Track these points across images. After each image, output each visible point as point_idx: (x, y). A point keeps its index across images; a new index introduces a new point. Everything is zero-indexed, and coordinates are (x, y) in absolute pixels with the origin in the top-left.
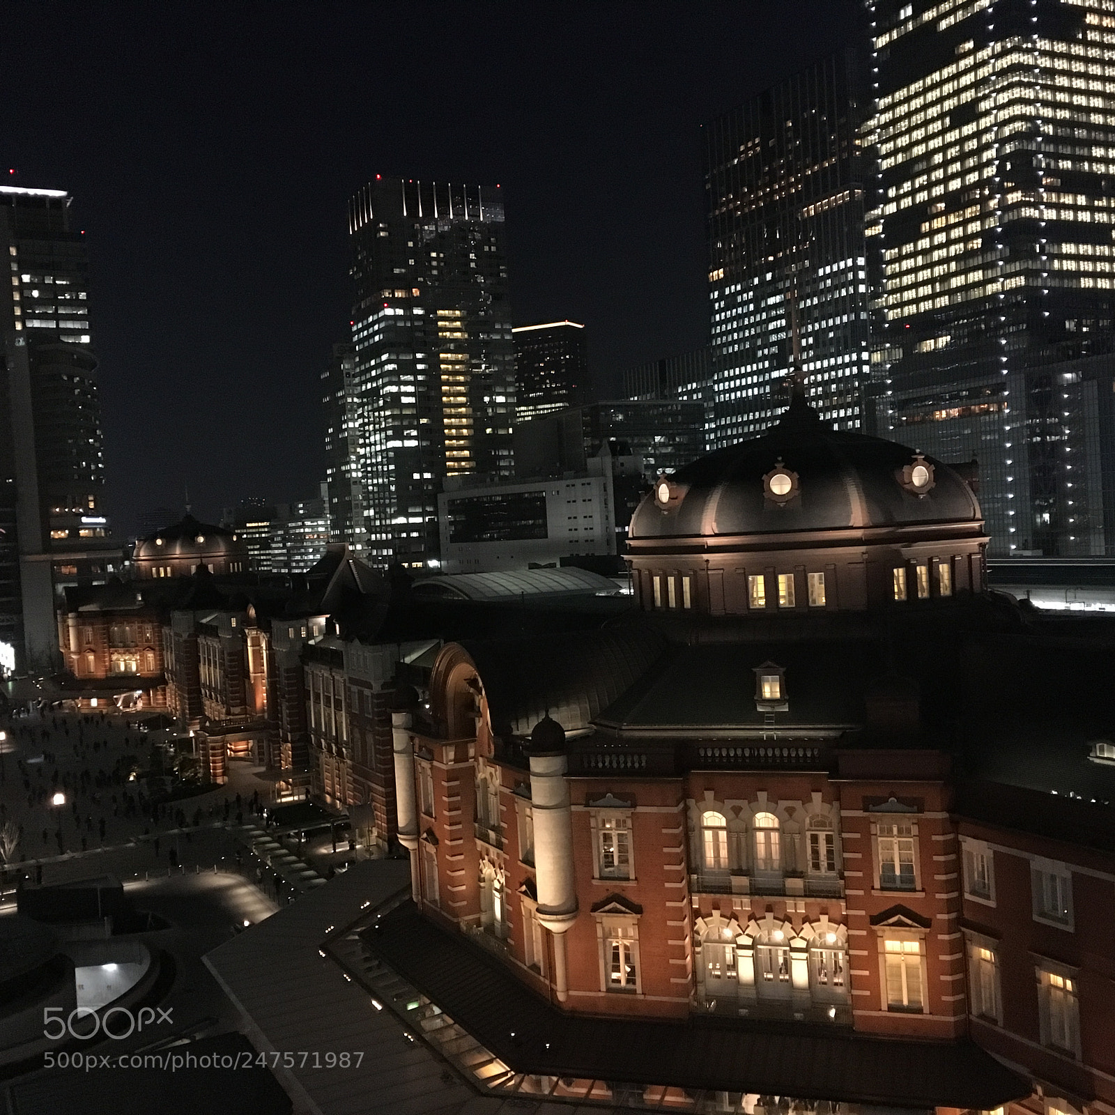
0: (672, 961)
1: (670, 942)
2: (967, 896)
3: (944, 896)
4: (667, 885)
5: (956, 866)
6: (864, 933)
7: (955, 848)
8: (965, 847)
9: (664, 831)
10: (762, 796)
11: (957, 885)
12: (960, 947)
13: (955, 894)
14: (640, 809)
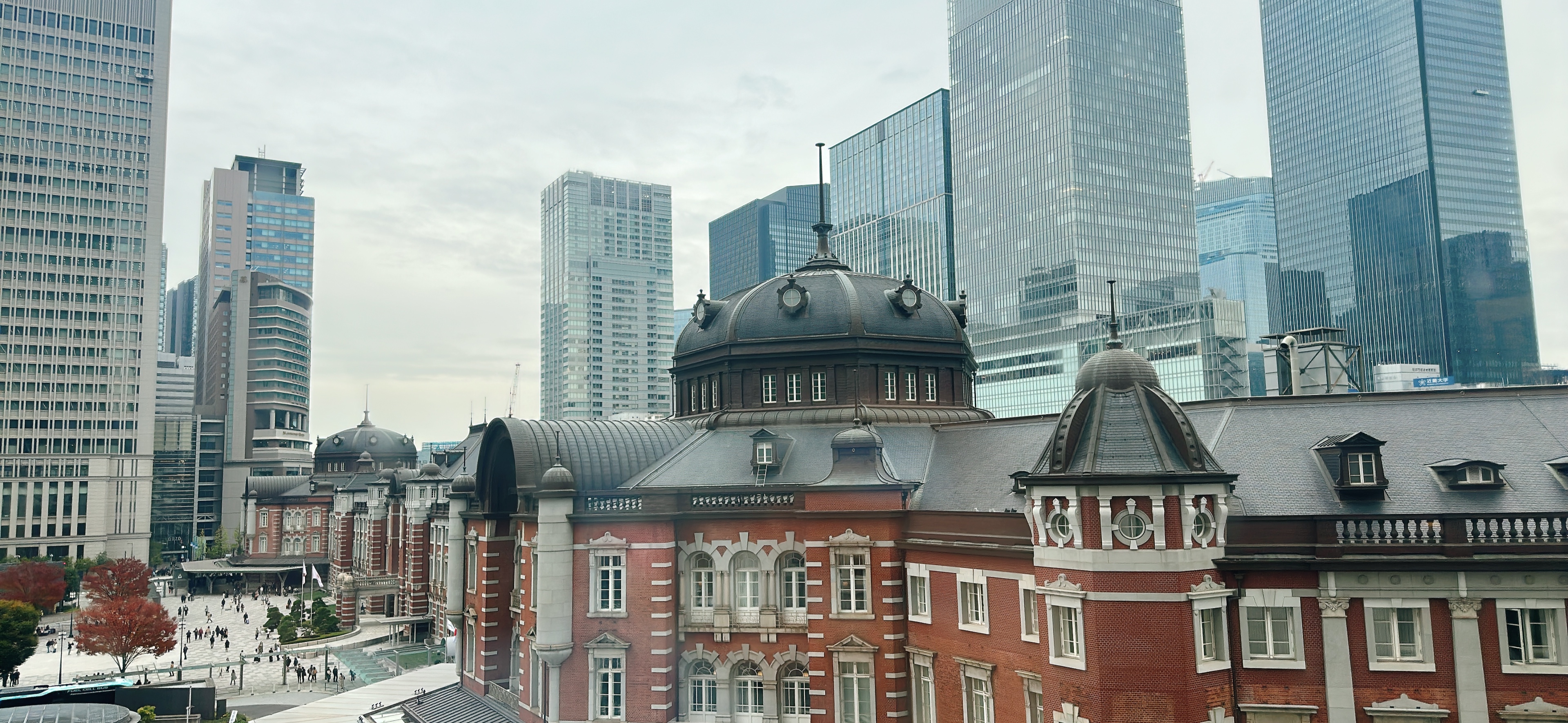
0: (654, 688)
1: (654, 670)
2: (911, 618)
3: (890, 618)
4: (654, 616)
5: (901, 591)
6: (822, 654)
7: (901, 573)
8: (910, 573)
9: (654, 565)
10: (744, 536)
11: (902, 608)
12: (903, 664)
13: (900, 617)
14: (635, 546)
